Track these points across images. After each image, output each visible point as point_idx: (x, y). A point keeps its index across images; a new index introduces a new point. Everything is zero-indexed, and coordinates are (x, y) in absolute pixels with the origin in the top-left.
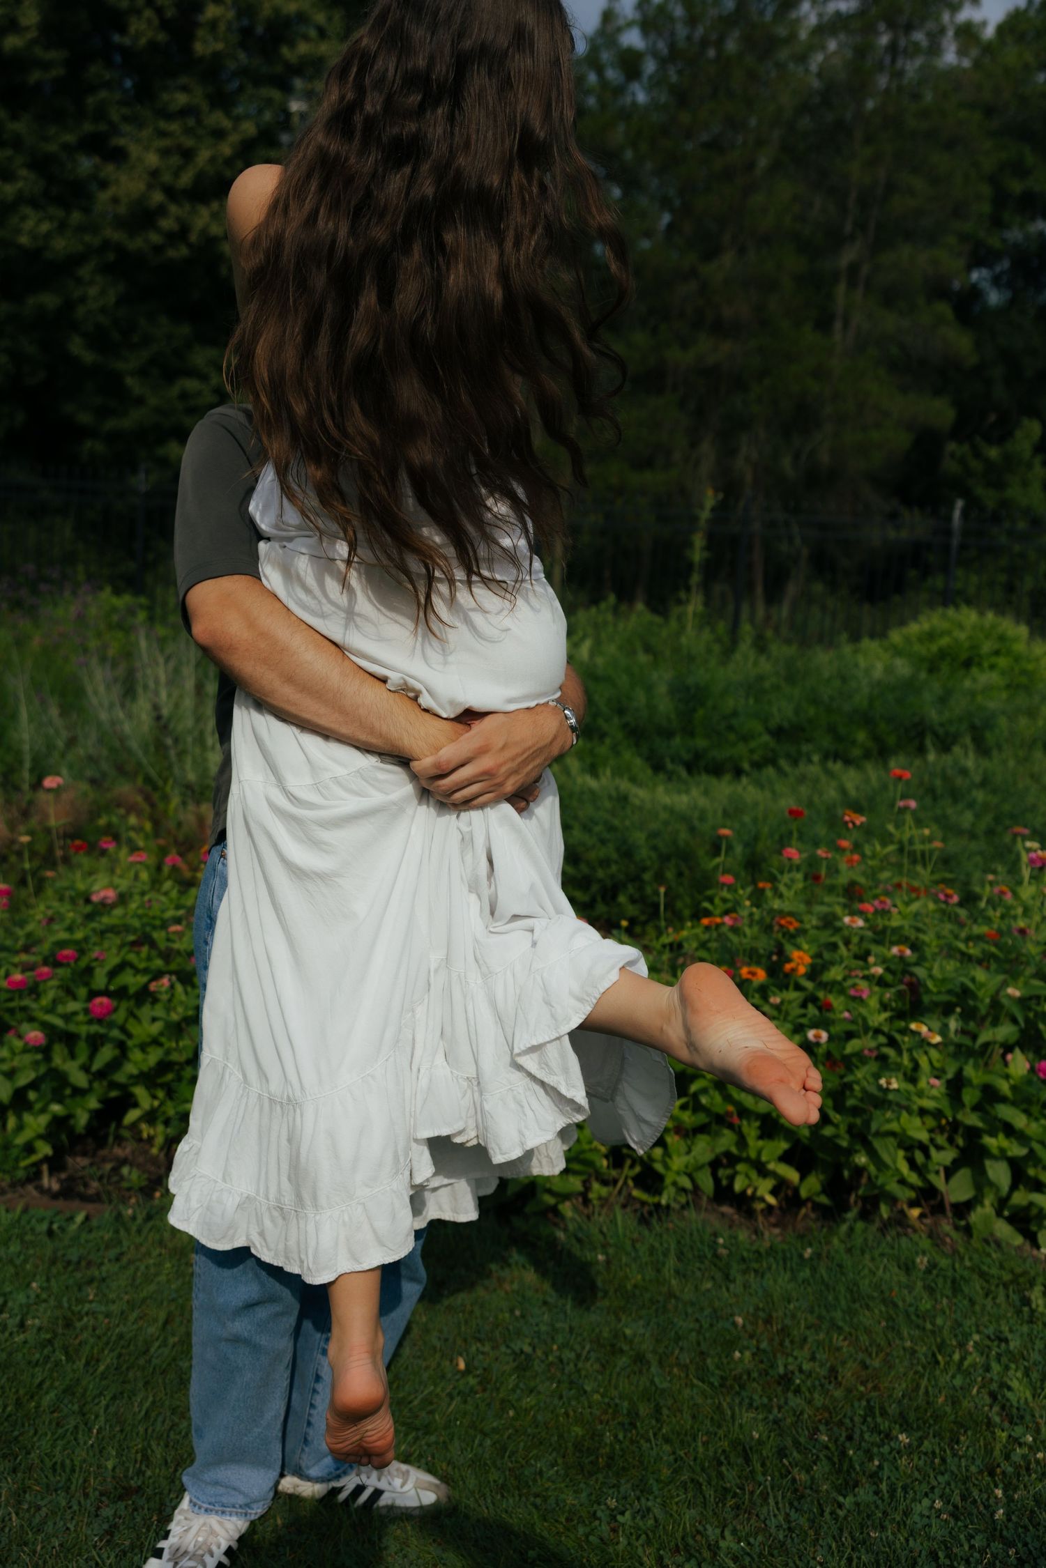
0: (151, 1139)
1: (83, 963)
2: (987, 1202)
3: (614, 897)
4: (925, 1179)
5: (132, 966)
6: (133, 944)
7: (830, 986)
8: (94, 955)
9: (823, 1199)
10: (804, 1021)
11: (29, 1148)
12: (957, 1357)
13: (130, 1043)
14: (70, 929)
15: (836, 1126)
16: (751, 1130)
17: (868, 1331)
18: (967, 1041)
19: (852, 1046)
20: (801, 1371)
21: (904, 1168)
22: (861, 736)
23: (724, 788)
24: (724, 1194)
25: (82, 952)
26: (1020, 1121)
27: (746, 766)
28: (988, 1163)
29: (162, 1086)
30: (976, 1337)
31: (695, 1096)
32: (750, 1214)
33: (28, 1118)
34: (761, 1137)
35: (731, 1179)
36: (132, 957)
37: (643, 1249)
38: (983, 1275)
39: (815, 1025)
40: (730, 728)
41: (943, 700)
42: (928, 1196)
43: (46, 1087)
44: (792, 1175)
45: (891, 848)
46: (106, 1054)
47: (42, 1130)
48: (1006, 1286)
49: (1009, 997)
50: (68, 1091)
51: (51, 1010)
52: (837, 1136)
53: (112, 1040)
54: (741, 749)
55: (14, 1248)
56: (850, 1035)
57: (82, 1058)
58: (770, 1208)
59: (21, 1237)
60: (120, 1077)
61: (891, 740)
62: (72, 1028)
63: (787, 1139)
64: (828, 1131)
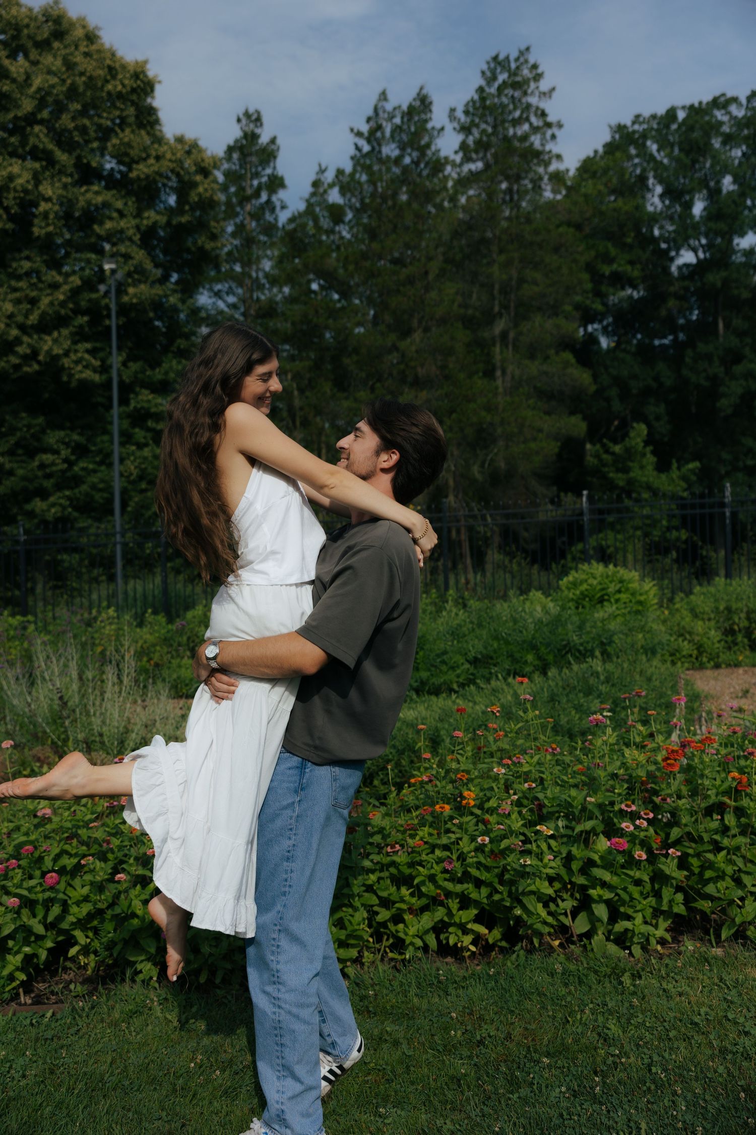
0: (86, 965)
1: (36, 854)
2: (600, 933)
3: (371, 783)
4: (558, 920)
5: (67, 852)
6: (68, 838)
7: (491, 811)
8: (42, 849)
9: (504, 944)
10: (477, 833)
11: (11, 978)
12: (579, 1017)
13: (70, 902)
14: (27, 834)
15: (501, 893)
16: (454, 904)
17: (529, 1012)
18: (569, 832)
19: (504, 844)
20: (490, 1036)
21: (543, 913)
22: (530, 658)
23: (440, 703)
24: (445, 950)
25: (36, 848)
26: (607, 876)
27: (455, 687)
28: (594, 906)
29: (91, 929)
30: (591, 1006)
31: (418, 887)
32: (463, 959)
33: (9, 958)
34: (460, 909)
35: (447, 939)
36: (67, 847)
37: (396, 984)
38: (596, 972)
39: (483, 834)
40: (444, 662)
41: (581, 627)
42: (563, 930)
43: (19, 936)
44: (483, 930)
45: (520, 725)
46: (56, 910)
47: (19, 964)
48: (609, 977)
49: (590, 803)
50: (33, 939)
51: (19, 886)
52: (503, 900)
53: (60, 900)
54: (451, 676)
55: (11, 1035)
56: (504, 837)
57: (40, 916)
58: (473, 953)
59: (14, 1030)
60: (65, 926)
61: (550, 658)
62: (33, 896)
63: (475, 908)
64: (497, 897)
